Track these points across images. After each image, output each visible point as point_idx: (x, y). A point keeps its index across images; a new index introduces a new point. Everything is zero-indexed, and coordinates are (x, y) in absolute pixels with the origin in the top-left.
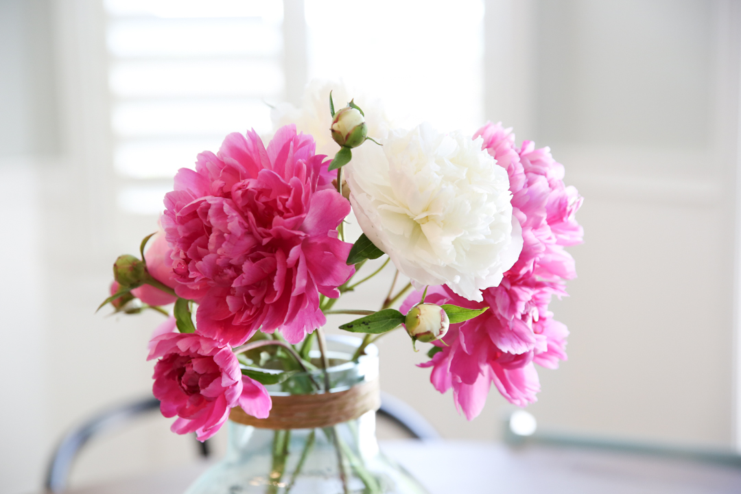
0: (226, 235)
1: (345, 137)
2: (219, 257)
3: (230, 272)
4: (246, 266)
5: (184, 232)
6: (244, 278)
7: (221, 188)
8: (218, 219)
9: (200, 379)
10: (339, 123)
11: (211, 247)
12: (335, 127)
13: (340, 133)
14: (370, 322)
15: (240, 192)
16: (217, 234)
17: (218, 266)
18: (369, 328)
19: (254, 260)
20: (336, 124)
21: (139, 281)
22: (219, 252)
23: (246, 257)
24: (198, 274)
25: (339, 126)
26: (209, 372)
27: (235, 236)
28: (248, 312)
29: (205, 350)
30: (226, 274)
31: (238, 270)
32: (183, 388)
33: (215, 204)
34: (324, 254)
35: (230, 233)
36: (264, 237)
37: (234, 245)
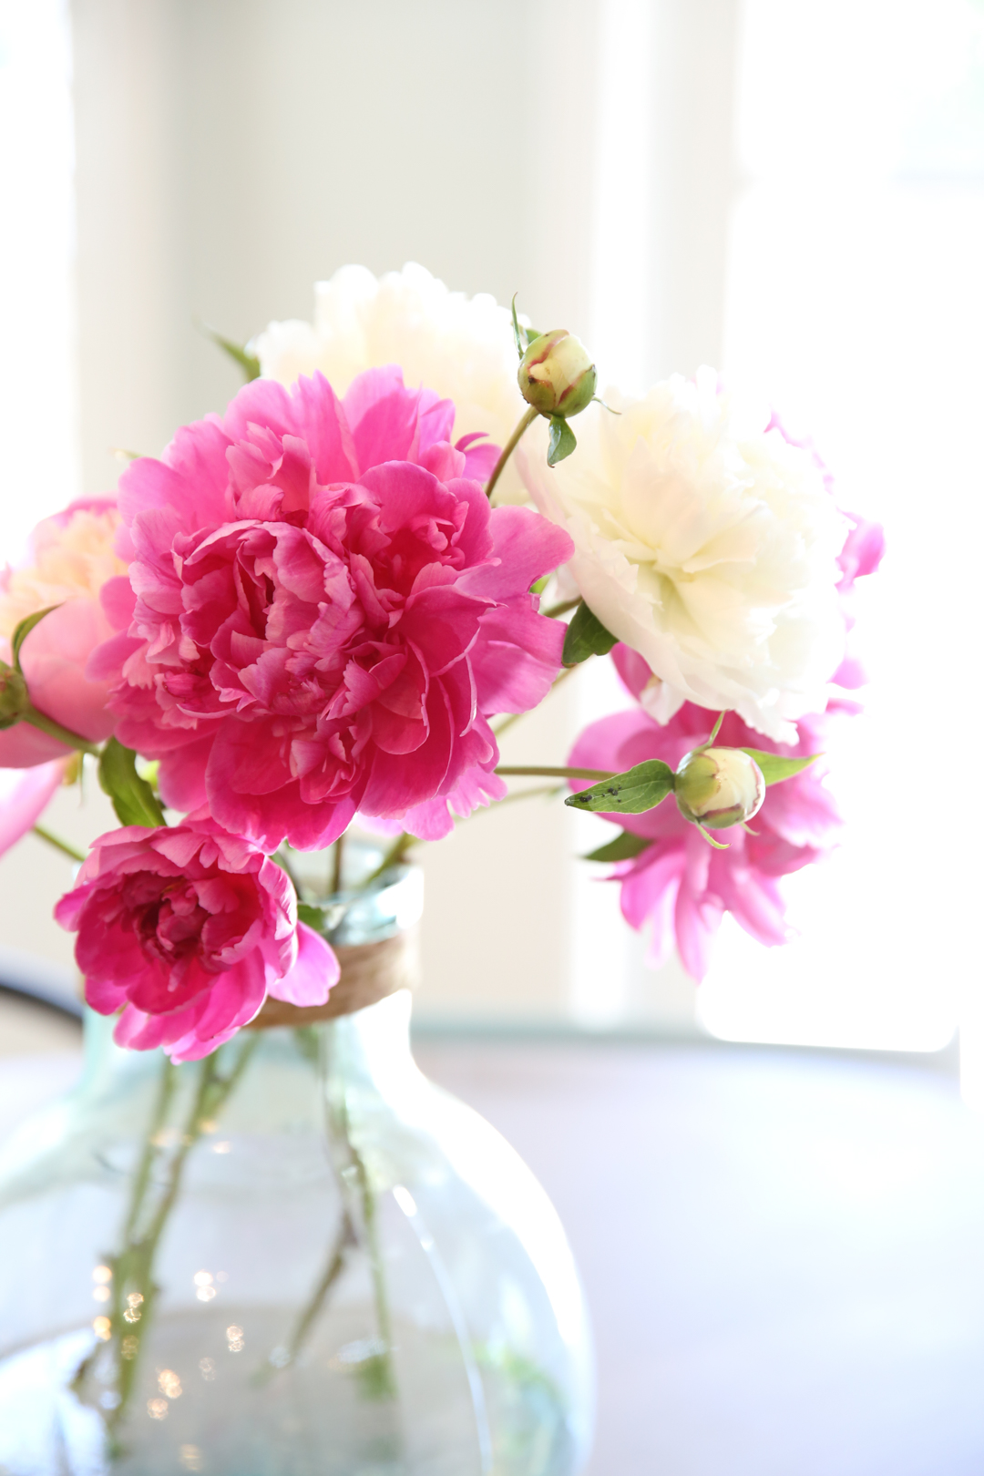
0: (322, 605)
1: (559, 394)
2: (292, 654)
3: (313, 687)
4: (351, 675)
5: (193, 601)
6: (346, 701)
7: (278, 504)
8: (289, 572)
9: (206, 926)
10: (547, 363)
11: (272, 633)
12: (538, 371)
13: (549, 385)
14: (620, 789)
15: (341, 512)
16: (285, 603)
17: (289, 674)
18: (619, 801)
19: (366, 661)
20: (538, 366)
21: (16, 714)
22: (291, 643)
23: (345, 656)
24: (240, 694)
25: (548, 370)
26: (228, 910)
27: (340, 607)
28: (343, 775)
29: (233, 863)
30: (307, 692)
31: (332, 682)
32: (160, 947)
33: (284, 538)
34: (489, 648)
35: (329, 600)
36: (388, 611)
37: (336, 628)
